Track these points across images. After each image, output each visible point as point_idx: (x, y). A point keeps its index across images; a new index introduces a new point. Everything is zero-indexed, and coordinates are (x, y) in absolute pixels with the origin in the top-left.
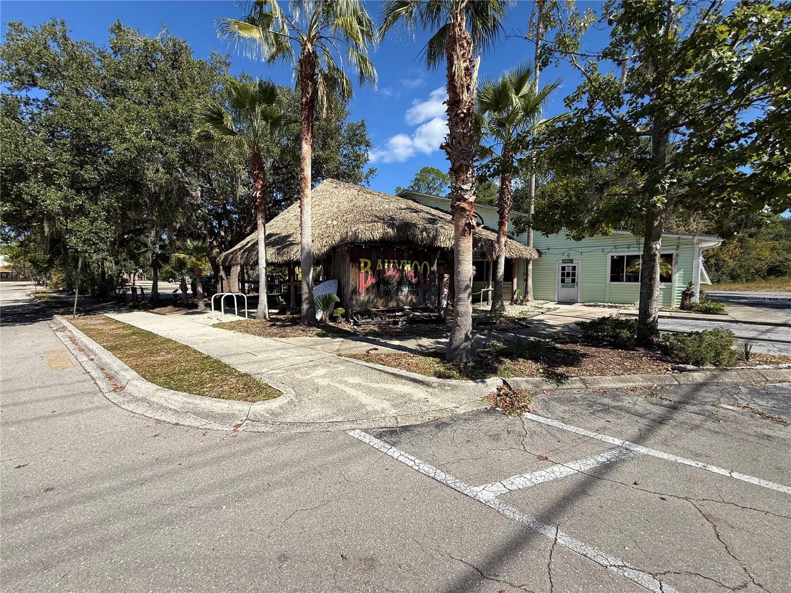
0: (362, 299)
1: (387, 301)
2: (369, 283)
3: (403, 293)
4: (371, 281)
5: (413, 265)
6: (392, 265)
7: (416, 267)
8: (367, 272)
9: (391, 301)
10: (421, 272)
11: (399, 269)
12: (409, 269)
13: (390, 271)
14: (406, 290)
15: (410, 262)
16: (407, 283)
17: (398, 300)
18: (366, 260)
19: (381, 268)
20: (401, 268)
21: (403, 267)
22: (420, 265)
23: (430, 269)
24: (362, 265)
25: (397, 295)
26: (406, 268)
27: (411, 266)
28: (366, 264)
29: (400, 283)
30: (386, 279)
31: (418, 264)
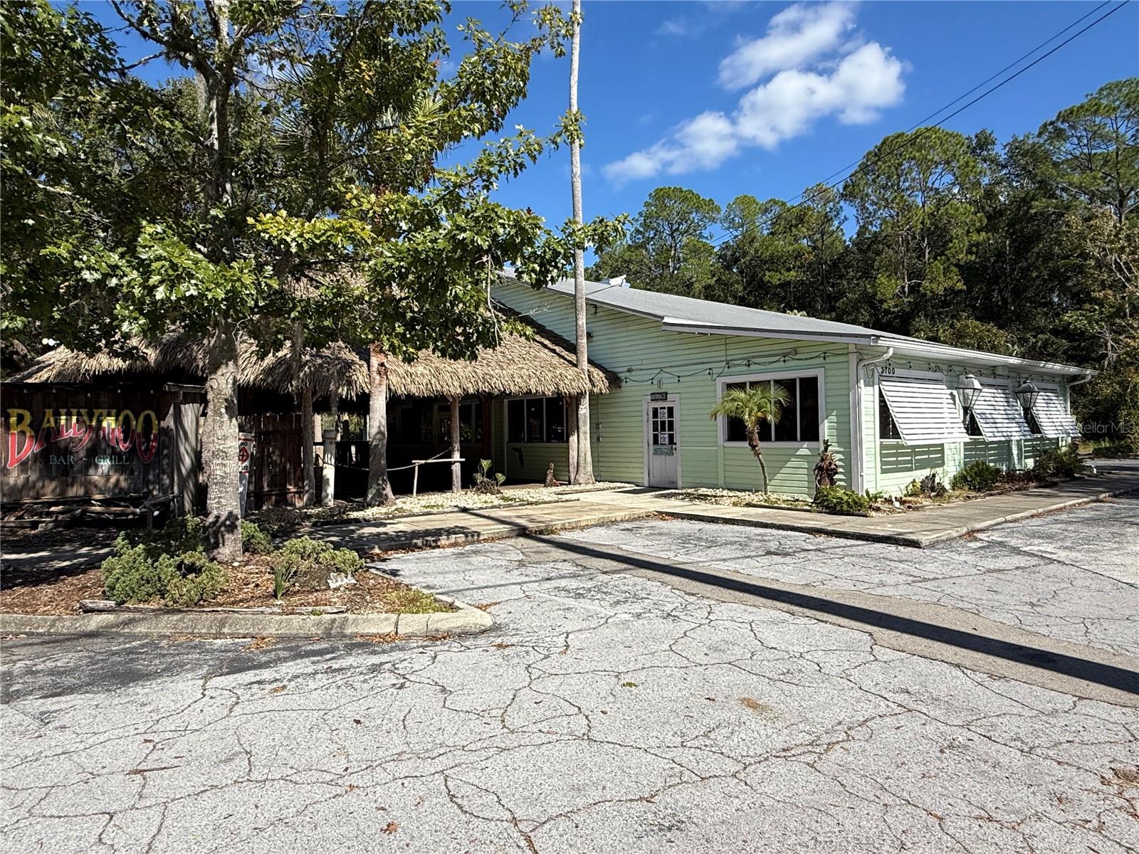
0: (12, 481)
1: (65, 486)
2: (27, 451)
3: (100, 471)
4: (31, 448)
5: (121, 418)
6: (74, 418)
7: (127, 422)
8: (23, 433)
9: (72, 485)
10: (139, 430)
11: (90, 426)
12: (113, 426)
13: (71, 428)
14: (105, 464)
15: (114, 411)
16: (109, 451)
17: (88, 484)
18: (21, 411)
19: (52, 424)
20: (94, 423)
21: (99, 422)
22: (137, 418)
23: (159, 423)
24: (13, 420)
25: (86, 474)
26: (105, 424)
27: (117, 420)
28: (20, 419)
29: (95, 452)
30: (63, 445)
31: (131, 416)
